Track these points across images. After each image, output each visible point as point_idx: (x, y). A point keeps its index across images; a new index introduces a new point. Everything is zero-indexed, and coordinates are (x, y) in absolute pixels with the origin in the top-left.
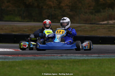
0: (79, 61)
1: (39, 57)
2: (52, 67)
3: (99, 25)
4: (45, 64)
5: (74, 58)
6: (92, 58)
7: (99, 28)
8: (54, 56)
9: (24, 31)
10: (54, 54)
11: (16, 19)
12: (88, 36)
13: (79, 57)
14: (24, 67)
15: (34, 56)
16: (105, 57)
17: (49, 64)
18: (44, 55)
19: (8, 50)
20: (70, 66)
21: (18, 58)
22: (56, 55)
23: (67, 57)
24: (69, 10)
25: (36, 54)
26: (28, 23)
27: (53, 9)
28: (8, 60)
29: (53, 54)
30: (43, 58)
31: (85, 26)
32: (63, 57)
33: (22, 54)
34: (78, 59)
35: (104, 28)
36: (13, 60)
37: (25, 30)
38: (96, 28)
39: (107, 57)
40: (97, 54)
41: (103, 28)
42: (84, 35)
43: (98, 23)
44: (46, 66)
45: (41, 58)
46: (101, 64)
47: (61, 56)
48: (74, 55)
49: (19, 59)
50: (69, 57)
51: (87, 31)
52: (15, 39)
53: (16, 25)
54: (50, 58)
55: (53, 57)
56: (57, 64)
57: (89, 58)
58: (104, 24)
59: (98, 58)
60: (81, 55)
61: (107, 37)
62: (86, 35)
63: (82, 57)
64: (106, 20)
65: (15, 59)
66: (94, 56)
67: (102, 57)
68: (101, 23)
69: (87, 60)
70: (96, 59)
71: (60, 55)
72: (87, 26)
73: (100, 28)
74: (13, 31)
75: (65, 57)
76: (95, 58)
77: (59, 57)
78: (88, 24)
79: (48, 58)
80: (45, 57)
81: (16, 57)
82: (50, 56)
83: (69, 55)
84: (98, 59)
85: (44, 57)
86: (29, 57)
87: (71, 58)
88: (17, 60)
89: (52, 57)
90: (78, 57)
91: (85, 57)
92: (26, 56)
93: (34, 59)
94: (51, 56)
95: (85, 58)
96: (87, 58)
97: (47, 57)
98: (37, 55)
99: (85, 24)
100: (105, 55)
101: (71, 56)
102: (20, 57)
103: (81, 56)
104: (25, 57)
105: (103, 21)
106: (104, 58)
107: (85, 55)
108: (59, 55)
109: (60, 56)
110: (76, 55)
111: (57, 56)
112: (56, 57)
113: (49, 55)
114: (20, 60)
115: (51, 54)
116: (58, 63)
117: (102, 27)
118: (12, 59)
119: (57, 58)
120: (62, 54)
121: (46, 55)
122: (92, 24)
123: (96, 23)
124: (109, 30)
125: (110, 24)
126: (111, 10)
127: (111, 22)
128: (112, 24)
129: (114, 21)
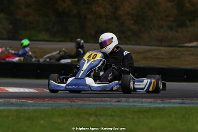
0: (148, 111)
1: (80, 103)
2: (102, 120)
4: (90, 115)
5: (139, 104)
7: (184, 54)
10: (106, 99)
11: (41, 36)
12: (164, 67)
13: (150, 104)
14: (54, 120)
15: (71, 102)
17: (96, 115)
18: (89, 100)
19: (27, 90)
20: (133, 119)
21: (43, 104)
22: (109, 99)
23: (128, 104)
24: (132, 22)
26: (61, 43)
27: (105, 20)
28: (26, 108)
29: (103, 99)
30: (86, 105)
31: (160, 50)
32: (121, 103)
33: (51, 98)
34: (146, 107)
35: (192, 55)
36: (35, 108)
38: (179, 54)
40: (180, 100)
42: (158, 66)
43: (182, 45)
44: (92, 119)
45: (84, 104)
47: (118, 101)
48: (141, 100)
49: (46, 106)
50: (131, 104)
51: (163, 58)
52: (39, 71)
53: (40, 46)
54: (100, 105)
55: (105, 103)
56: (111, 115)
57: (166, 105)
58: (191, 47)
60: (152, 100)
62: (161, 66)
63: (155, 103)
65: (39, 106)
66: (174, 103)
69: (163, 109)
71: (116, 100)
72: (163, 50)
73: (186, 53)
75: (125, 104)
76: (176, 105)
77: (115, 104)
78: (165, 46)
79: (95, 105)
80: (90, 103)
81: (40, 102)
82: (98, 101)
83: (131, 100)
84: (182, 107)
85: (87, 103)
87: (134, 105)
88: (42, 108)
89: (101, 103)
90: (147, 104)
91: (160, 103)
92: (57, 100)
93: (72, 106)
94: (101, 101)
96: (162, 105)
97: (94, 103)
98: (77, 100)
99: (159, 46)
100: (194, 101)
101: (135, 102)
102: (46, 102)
103: (152, 102)
104: (56, 102)
107: (158, 101)
108: (114, 100)
109: (115, 102)
110: (144, 100)
111: (111, 101)
112: (108, 103)
113: (97, 99)
114: (47, 108)
115: (101, 99)
116: (113, 113)
117: (189, 53)
118: (33, 106)
119: (111, 104)
120: (120, 97)
121: (92, 99)
122: (172, 46)
123: (178, 45)
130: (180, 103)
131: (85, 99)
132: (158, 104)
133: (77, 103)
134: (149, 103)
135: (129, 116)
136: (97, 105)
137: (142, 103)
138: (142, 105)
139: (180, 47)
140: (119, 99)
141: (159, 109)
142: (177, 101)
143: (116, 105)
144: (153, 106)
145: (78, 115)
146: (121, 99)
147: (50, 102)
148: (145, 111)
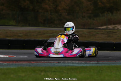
0: (77, 68)
1: (35, 64)
2: (49, 74)
3: (98, 30)
4: (42, 71)
5: (71, 64)
6: (91, 65)
7: (98, 33)
8: (50, 63)
9: (19, 36)
10: (51, 61)
11: (11, 23)
12: (86, 41)
15: (30, 63)
16: (104, 64)
17: (45, 71)
19: (2, 56)
20: (68, 73)
21: (12, 65)
22: (53, 61)
23: (65, 64)
24: (66, 14)
25: (32, 60)
26: (23, 27)
27: (50, 13)
29: (49, 61)
31: (83, 31)
33: (17, 61)
34: (76, 66)
35: (103, 34)
36: (8, 67)
37: (19, 34)
38: (95, 33)
39: (106, 64)
40: (96, 61)
41: (101, 34)
42: (82, 41)
44: (42, 74)
46: (101, 71)
47: (58, 63)
48: (72, 62)
49: (14, 66)
51: (85, 36)
52: (9, 44)
53: (10, 29)
56: (54, 71)
57: (88, 65)
58: (102, 29)
59: (98, 65)
60: (79, 62)
62: (84, 41)
63: (81, 63)
64: (105, 25)
65: (10, 66)
66: (93, 64)
67: (101, 64)
68: (100, 28)
69: (86, 67)
72: (85, 31)
73: (99, 33)
74: (7, 36)
75: (63, 64)
76: (94, 65)
78: (86, 29)
79: (45, 65)
80: (41, 64)
81: (11, 63)
82: (46, 63)
83: (66, 62)
84: (97, 66)
85: (40, 64)
86: (24, 63)
87: (68, 65)
88: (12, 67)
89: (48, 64)
91: (84, 64)
92: (21, 62)
93: (30, 65)
94: (48, 63)
95: (84, 65)
96: (85, 65)
98: (33, 62)
99: (83, 29)
100: (105, 62)
101: (69, 63)
102: (14, 63)
103: (79, 63)
105: (102, 26)
106: (103, 65)
107: (83, 62)
109: (57, 63)
110: (74, 62)
111: (54, 63)
112: (52, 64)
113: (46, 61)
114: (15, 67)
116: (55, 70)
119: (54, 65)
121: (42, 61)
122: (91, 29)
123: (95, 28)
124: (108, 35)
125: (109, 29)
126: (110, 14)
127: (110, 27)
128: (111, 29)
129: (113, 26)
130: (96, 64)
131: (38, 61)
132: (83, 64)
133: (33, 64)
134: (77, 63)
135: (65, 72)
136: (46, 65)
137: (73, 64)
138: (73, 65)
139: (95, 29)
140: (59, 61)
141: (83, 67)
142: (94, 62)
143: (56, 65)
144: (80, 65)
147: (17, 64)
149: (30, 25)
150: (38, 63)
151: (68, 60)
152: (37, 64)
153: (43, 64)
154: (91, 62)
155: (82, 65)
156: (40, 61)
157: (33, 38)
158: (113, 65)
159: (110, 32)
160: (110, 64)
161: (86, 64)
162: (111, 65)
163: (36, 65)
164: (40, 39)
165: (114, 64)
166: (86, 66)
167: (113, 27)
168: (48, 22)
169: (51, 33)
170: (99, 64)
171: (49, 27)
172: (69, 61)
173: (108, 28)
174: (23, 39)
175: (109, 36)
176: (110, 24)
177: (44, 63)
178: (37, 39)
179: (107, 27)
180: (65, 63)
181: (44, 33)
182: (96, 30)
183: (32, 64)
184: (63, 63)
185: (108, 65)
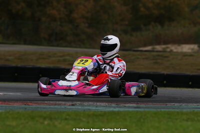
0: (103, 114)
1: (34, 106)
2: (57, 123)
3: (138, 53)
4: (45, 118)
5: (94, 108)
7: (138, 58)
9: (7, 60)
10: (61, 102)
13: (104, 108)
15: (25, 105)
16: (148, 108)
17: (51, 119)
18: (43, 104)
20: (88, 122)
22: (63, 103)
23: (83, 108)
24: (87, 25)
25: (29, 100)
26: (14, 46)
27: (59, 23)
29: (57, 102)
30: (41, 108)
32: (76, 107)
34: (101, 111)
35: (147, 58)
38: (133, 58)
39: (151, 108)
40: (135, 104)
41: (144, 59)
43: (136, 49)
44: (46, 123)
46: (142, 120)
47: (73, 105)
48: (95, 104)
50: (86, 108)
54: (54, 108)
55: (59, 107)
56: (66, 119)
57: (121, 110)
58: (146, 51)
59: (137, 109)
60: (107, 104)
61: (152, 73)
63: (110, 107)
64: (151, 44)
66: (129, 107)
67: (143, 108)
68: (141, 49)
69: (118, 113)
70: (133, 111)
71: (71, 103)
73: (140, 57)
75: (80, 107)
76: (131, 110)
77: (69, 107)
79: (50, 108)
80: (44, 107)
82: (52, 104)
83: (86, 104)
84: (137, 111)
85: (42, 106)
86: (16, 105)
87: (89, 109)
89: (56, 106)
90: (102, 108)
91: (115, 107)
92: (10, 103)
93: (26, 109)
94: (56, 105)
95: (115, 110)
96: (117, 109)
97: (48, 107)
98: (31, 103)
100: (148, 106)
101: (89, 106)
103: (106, 106)
105: (145, 45)
106: (147, 110)
107: (113, 105)
109: (70, 105)
110: (98, 104)
111: (65, 105)
112: (63, 107)
113: (51, 102)
114: (1, 111)
116: (67, 117)
117: (144, 57)
119: (65, 108)
121: (46, 102)
122: (127, 50)
123: (133, 49)
124: (154, 61)
125: (157, 51)
126: (159, 27)
127: (159, 48)
128: (160, 51)
129: (164, 46)
130: (135, 108)
131: (40, 102)
132: (113, 108)
133: (31, 106)
135: (84, 120)
138: (97, 108)
139: (134, 51)
140: (74, 103)
141: (113, 113)
142: (132, 105)
143: (71, 109)
144: (108, 109)
145: (33, 118)
146: (75, 102)
147: (4, 105)
148: (100, 115)
149: (26, 42)
150: (38, 104)
151: (89, 101)
152: (38, 106)
153: (47, 107)
154: (127, 105)
155: (111, 109)
156: (43, 102)
157: (30, 64)
158: (163, 110)
159: (158, 56)
160: (158, 108)
161: (117, 107)
162: (159, 110)
163: (35, 108)
164: (43, 66)
165: (164, 108)
166: (118, 111)
167: (164, 49)
168: (56, 39)
169: (61, 56)
170: (139, 108)
171: (58, 46)
172: (90, 103)
173: (155, 50)
174: (14, 65)
175: (156, 63)
176: (159, 44)
177: (49, 105)
178: (38, 65)
179: (153, 48)
180: (84, 106)
181: (50, 56)
182: (134, 53)
183: (28, 106)
184: (81, 105)
185: (154, 110)
